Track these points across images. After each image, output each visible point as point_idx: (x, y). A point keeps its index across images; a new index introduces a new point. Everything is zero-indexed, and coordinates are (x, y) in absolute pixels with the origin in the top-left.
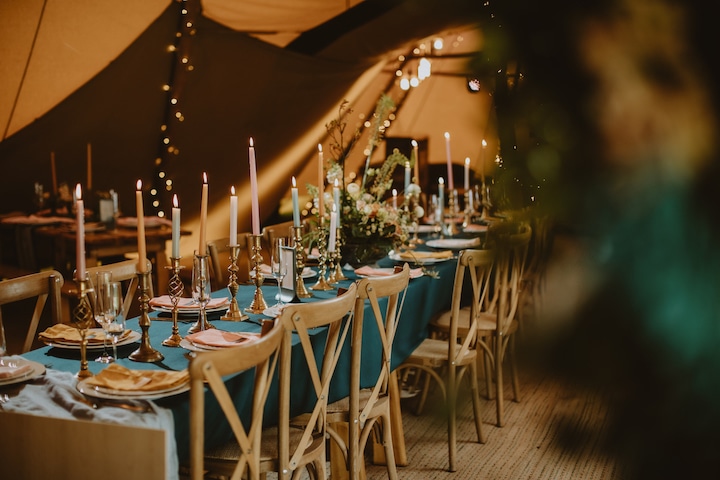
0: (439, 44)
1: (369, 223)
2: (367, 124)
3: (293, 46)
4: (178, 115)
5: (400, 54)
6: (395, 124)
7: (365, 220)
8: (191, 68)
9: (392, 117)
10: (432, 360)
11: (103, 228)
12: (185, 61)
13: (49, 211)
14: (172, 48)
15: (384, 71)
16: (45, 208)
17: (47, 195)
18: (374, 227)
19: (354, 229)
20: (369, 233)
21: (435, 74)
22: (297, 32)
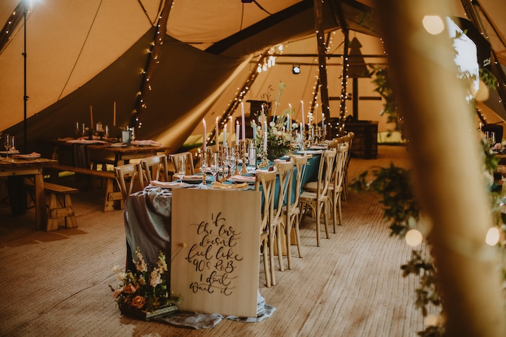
0: (280, 48)
1: (279, 140)
3: (208, 50)
4: (149, 87)
7: (277, 138)
8: (158, 62)
10: (310, 199)
11: (125, 145)
12: (156, 58)
13: (88, 138)
14: (148, 51)
15: (251, 62)
16: (85, 136)
17: (87, 129)
18: (281, 141)
19: (272, 142)
20: (279, 144)
21: (277, 63)
22: (212, 43)
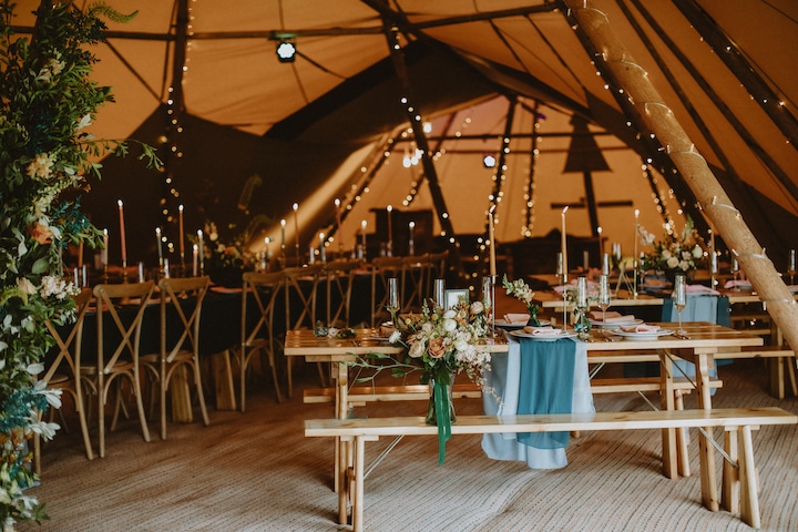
2: (358, 198)
4: (173, 191)
5: (387, 138)
6: (417, 198)
8: (180, 155)
9: (413, 192)
12: (174, 149)
14: (164, 139)
22: (270, 124)
